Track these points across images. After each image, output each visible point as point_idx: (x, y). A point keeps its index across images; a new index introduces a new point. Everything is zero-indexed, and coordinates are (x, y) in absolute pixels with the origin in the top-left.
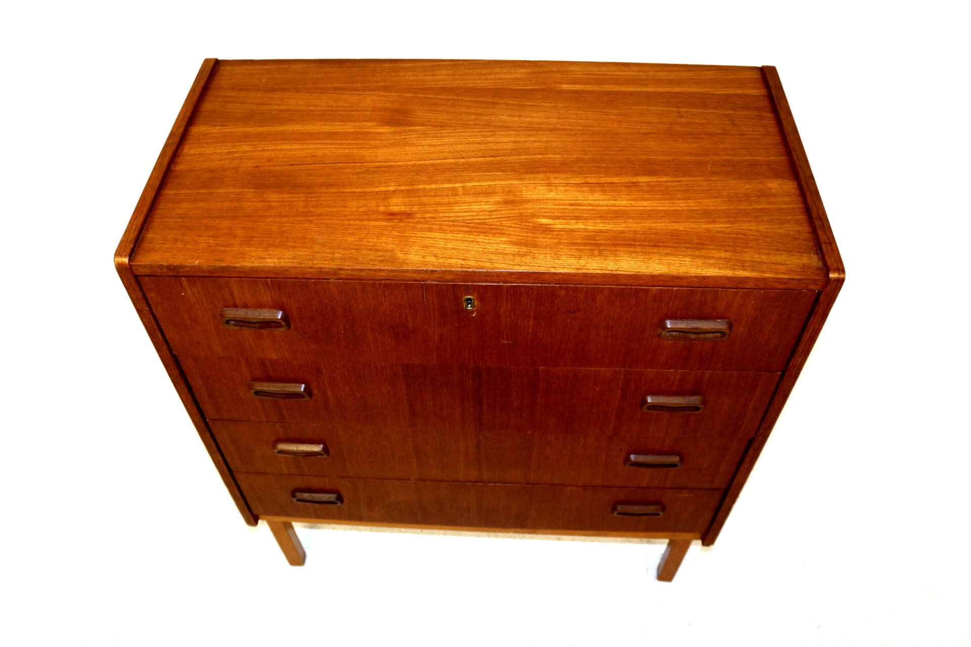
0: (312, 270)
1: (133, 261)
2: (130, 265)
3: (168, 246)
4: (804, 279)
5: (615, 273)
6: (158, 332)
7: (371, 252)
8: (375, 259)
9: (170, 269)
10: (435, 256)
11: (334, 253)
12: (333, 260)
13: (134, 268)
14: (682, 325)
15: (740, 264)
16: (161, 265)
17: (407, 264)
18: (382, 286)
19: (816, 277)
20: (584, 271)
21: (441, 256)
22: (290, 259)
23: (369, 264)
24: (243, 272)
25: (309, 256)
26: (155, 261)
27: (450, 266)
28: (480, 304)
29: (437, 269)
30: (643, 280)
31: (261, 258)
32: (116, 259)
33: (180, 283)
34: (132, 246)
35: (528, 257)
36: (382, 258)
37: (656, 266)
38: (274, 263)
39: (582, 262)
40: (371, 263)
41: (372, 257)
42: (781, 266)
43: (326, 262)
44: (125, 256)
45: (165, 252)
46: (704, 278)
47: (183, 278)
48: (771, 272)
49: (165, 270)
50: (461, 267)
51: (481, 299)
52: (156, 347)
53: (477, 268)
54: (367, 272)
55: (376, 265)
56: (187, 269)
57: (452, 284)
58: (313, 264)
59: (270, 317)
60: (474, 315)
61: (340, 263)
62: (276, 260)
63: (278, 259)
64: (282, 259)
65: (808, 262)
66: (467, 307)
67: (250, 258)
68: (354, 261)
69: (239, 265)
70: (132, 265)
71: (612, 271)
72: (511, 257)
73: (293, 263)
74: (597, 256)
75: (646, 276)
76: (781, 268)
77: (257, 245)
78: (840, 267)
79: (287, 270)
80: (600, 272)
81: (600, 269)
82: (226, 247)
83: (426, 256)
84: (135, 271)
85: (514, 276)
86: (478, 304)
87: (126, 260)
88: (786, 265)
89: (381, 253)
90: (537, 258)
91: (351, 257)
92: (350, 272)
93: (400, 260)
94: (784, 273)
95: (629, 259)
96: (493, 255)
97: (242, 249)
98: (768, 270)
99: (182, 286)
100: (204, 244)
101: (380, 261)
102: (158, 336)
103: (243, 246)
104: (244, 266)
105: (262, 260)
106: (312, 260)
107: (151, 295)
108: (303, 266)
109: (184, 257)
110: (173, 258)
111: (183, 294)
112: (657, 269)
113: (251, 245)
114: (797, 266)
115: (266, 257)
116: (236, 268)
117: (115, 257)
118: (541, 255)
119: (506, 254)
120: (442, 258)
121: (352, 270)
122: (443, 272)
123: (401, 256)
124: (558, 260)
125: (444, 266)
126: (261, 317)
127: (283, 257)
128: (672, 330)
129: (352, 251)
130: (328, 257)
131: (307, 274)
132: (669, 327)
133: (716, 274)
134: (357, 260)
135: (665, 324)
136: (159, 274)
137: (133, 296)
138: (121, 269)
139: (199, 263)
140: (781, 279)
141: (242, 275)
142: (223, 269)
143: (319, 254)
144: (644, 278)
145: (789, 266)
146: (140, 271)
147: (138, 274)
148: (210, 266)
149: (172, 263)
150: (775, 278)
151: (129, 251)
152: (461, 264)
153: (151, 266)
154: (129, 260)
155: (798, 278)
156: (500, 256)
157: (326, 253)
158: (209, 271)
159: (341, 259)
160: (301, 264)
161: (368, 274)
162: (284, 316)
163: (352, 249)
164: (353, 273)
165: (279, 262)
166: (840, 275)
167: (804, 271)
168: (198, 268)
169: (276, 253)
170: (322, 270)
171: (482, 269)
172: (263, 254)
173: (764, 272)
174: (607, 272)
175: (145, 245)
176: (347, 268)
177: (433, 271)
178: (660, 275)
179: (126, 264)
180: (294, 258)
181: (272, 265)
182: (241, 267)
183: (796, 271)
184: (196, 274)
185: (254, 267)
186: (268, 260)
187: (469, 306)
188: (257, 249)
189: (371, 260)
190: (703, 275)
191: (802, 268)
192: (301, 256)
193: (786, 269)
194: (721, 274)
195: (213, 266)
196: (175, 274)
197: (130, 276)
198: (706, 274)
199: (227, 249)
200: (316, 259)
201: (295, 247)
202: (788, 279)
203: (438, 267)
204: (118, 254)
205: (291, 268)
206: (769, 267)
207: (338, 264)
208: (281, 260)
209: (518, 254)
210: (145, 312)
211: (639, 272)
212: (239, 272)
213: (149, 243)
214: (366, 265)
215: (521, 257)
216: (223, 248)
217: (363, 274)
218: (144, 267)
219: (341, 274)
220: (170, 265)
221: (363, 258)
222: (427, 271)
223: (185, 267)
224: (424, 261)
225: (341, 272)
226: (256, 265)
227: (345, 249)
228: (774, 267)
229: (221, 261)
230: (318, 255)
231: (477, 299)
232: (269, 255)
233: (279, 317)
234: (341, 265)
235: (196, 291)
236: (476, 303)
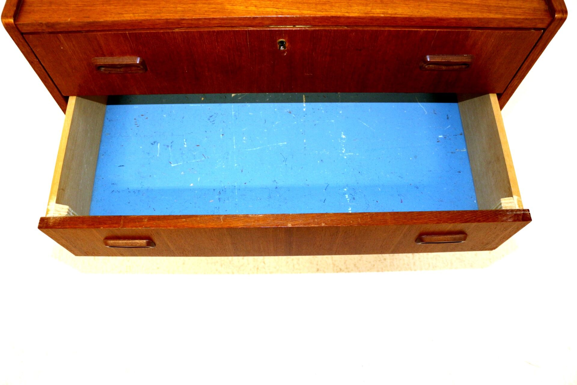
0: (160, 21)
1: (17, 21)
2: (15, 24)
3: (45, 8)
4: (535, 19)
5: (393, 16)
6: (49, 78)
7: (206, 5)
8: (208, 11)
9: (49, 27)
10: (256, 6)
11: (176, 8)
12: (176, 12)
13: (19, 26)
14: (438, 59)
15: (487, 9)
16: (41, 23)
17: (234, 13)
18: (215, 34)
19: (544, 17)
20: (371, 15)
21: (260, 6)
22: (142, 13)
23: (204, 14)
24: (107, 26)
25: (157, 10)
26: (35, 21)
27: (268, 13)
28: (290, 46)
29: (258, 16)
30: (414, 21)
31: (120, 14)
32: (4, 20)
33: (58, 39)
34: (15, 9)
35: (327, 5)
36: (214, 10)
37: (424, 10)
38: (130, 17)
39: (369, 9)
40: (205, 13)
41: (206, 9)
42: (517, 9)
43: (171, 15)
44: (10, 17)
45: (43, 12)
46: (461, 19)
47: (60, 35)
48: (510, 14)
49: (44, 28)
50: (277, 14)
51: (290, 41)
52: (49, 90)
53: (288, 15)
54: (203, 20)
55: (210, 15)
56: (62, 26)
57: (269, 30)
58: (161, 16)
59: (131, 63)
60: (285, 54)
61: (181, 15)
62: (131, 15)
63: (133, 14)
64: (136, 13)
65: (538, 6)
66: (280, 48)
67: (111, 15)
68: (193, 13)
69: (103, 20)
70: (17, 24)
71: (392, 14)
72: (314, 5)
73: (145, 16)
74: (379, 4)
75: (417, 18)
76: (517, 11)
77: (116, 4)
78: (564, 9)
79: (140, 22)
80: (382, 15)
81: (383, 14)
82: (91, 7)
83: (249, 6)
84: (20, 29)
85: (317, 20)
86: (289, 45)
87: (12, 21)
88: (521, 8)
89: (213, 6)
90: (334, 6)
91: (190, 10)
92: (190, 22)
93: (229, 11)
94: (520, 15)
95: (404, 5)
96: (301, 4)
97: (104, 8)
98: (508, 12)
99: (60, 41)
100: (74, 5)
101: (213, 12)
102: (49, 81)
103: (105, 5)
104: (107, 21)
105: (121, 15)
106: (159, 13)
107: (38, 50)
108: (153, 18)
109: (59, 16)
110: (50, 17)
111: (62, 48)
112: (426, 13)
113: (111, 4)
114: (529, 9)
115: (123, 13)
116: (101, 22)
117: (2, 18)
118: (337, 4)
119: (310, 3)
120: (261, 7)
121: (192, 20)
122: (263, 18)
123: (229, 7)
124: (350, 7)
125: (263, 14)
126: (124, 63)
127: (137, 12)
128: (430, 63)
129: (191, 5)
130: (172, 10)
131: (157, 25)
132: (429, 60)
133: (470, 16)
134: (195, 11)
135: (426, 59)
136: (40, 31)
137: (23, 50)
138: (8, 27)
139: (71, 20)
140: (517, 19)
141: (107, 28)
142: (91, 24)
143: (165, 8)
144: (416, 20)
145: (524, 9)
146: (25, 29)
147: (23, 32)
148: (80, 22)
149: (49, 21)
150: (513, 19)
151: (12, 13)
152: (276, 12)
153: (32, 24)
154: (15, 20)
155: (531, 18)
156: (306, 5)
157: (171, 7)
158: (79, 26)
159: (183, 11)
160: (151, 16)
161: (204, 22)
162: (142, 61)
163: (191, 3)
164: (193, 22)
165: (134, 16)
166: (563, 15)
167: (535, 13)
168: (70, 24)
169: (131, 9)
170: (169, 21)
171: (293, 15)
172: (121, 11)
173: (505, 14)
174: (388, 15)
175: (26, 8)
176: (187, 18)
177: (254, 18)
178: (428, 18)
179: (12, 24)
180: (146, 12)
181: (129, 19)
182: (104, 22)
183: (528, 13)
184: (70, 30)
185: (115, 21)
186: (125, 15)
187: (282, 47)
188: (116, 7)
189: (206, 11)
190: (459, 17)
191: (533, 11)
192: (151, 10)
193: (522, 12)
194: (473, 16)
195: (82, 22)
196: (53, 30)
197: (17, 33)
198: (462, 16)
199: (93, 8)
200: (162, 12)
201: (145, 4)
202: (523, 19)
203: (259, 15)
204: (4, 16)
205: (144, 20)
206: (509, 10)
207: (181, 16)
208: (136, 15)
209: (319, 3)
210: (35, 63)
211: (412, 15)
212: (103, 26)
213: (29, 6)
214: (203, 15)
215: (322, 5)
216: (89, 8)
217: (200, 22)
218: (28, 25)
219: (183, 24)
220: (48, 23)
221: (200, 10)
222: (250, 18)
223: (60, 24)
224: (247, 11)
225: (184, 22)
226: (116, 19)
227: (185, 4)
228: (513, 10)
229: (88, 17)
230: (164, 10)
231: (288, 42)
232: (126, 11)
233: (138, 62)
234: (183, 16)
235: (72, 45)
236: (287, 45)
